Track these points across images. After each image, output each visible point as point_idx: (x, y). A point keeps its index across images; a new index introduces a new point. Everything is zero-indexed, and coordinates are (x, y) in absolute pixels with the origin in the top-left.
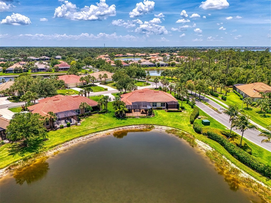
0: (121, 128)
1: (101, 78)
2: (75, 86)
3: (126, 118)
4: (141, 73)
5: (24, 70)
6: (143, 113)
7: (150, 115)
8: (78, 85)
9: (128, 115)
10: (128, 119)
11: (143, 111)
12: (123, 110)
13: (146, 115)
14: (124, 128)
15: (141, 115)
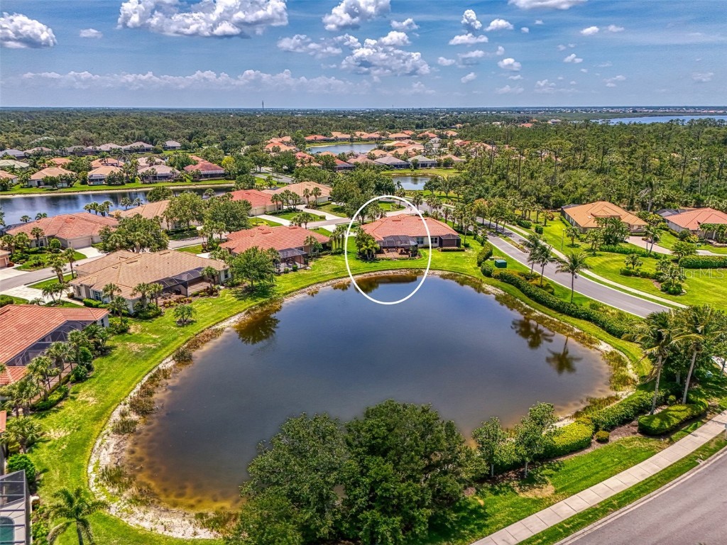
0: (372, 274)
1: (308, 197)
2: (262, 211)
3: (376, 260)
4: (386, 185)
5: (127, 177)
6: (401, 253)
7: (415, 255)
8: (268, 210)
9: (379, 256)
10: (381, 262)
11: (402, 251)
12: (372, 248)
13: (407, 256)
14: (377, 273)
15: (400, 256)
